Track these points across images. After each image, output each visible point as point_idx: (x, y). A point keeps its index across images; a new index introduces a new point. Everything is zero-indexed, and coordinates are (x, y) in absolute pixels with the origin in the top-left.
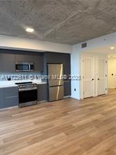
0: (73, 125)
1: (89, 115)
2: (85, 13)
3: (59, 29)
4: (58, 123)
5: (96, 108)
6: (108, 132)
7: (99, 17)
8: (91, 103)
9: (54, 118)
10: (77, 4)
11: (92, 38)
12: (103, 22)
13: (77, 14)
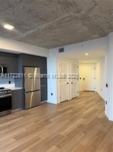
0: (61, 134)
1: (72, 120)
2: (76, 17)
3: (43, 30)
4: (44, 134)
5: (75, 112)
6: (97, 137)
7: (86, 23)
8: (68, 107)
9: (38, 129)
10: (72, 5)
11: (70, 43)
12: (87, 29)
13: (67, 17)
